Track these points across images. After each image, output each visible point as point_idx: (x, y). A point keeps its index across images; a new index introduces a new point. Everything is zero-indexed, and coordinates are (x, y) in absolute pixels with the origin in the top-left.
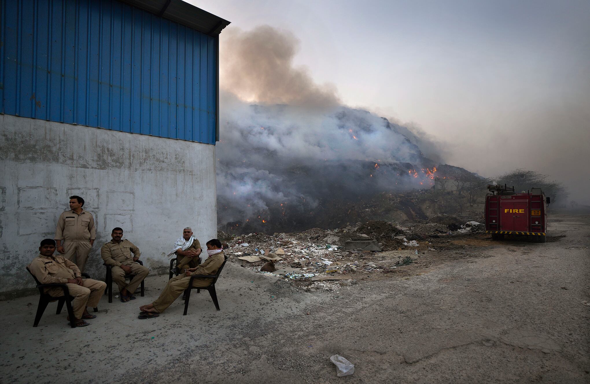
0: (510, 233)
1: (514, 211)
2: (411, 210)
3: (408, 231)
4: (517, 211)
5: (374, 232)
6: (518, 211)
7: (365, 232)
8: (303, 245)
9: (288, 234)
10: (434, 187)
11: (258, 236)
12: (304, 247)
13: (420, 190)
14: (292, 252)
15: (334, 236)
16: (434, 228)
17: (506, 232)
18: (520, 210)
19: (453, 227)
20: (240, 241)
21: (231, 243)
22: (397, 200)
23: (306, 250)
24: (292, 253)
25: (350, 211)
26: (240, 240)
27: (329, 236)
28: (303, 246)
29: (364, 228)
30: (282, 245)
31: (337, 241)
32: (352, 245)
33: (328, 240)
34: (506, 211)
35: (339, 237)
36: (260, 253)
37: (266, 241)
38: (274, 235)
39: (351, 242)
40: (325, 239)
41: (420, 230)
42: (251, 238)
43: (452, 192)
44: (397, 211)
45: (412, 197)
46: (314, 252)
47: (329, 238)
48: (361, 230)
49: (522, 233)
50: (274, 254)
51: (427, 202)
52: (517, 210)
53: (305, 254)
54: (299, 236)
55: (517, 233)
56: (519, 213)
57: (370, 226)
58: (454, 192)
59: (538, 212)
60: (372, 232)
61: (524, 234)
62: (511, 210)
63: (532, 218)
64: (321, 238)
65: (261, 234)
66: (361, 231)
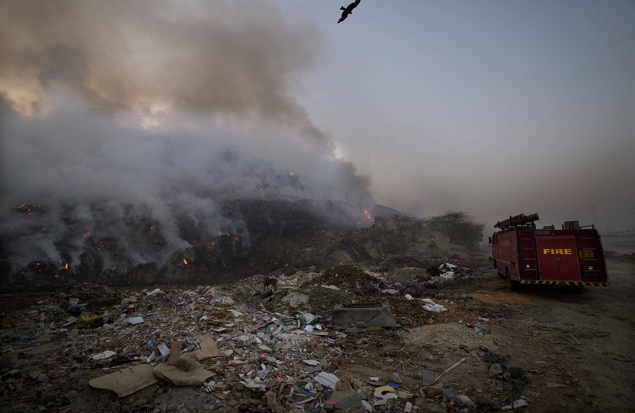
0: (557, 283)
1: (557, 253)
2: (354, 250)
3: (380, 278)
4: (561, 252)
5: (345, 281)
6: (563, 252)
7: (332, 281)
8: (254, 319)
9: (218, 288)
10: (374, 226)
11: (168, 295)
12: (258, 326)
13: (360, 229)
14: (236, 347)
15: (300, 293)
16: (415, 273)
17: (551, 282)
18: (566, 251)
19: (434, 271)
20: (132, 306)
21: (114, 311)
22: (338, 239)
23: (261, 334)
24: (237, 350)
25: (288, 250)
26: (132, 304)
27: (291, 294)
28: (255, 323)
29: (330, 275)
30: (211, 324)
31: (305, 302)
32: (346, 315)
33: (291, 302)
34: (545, 251)
35: (308, 296)
36: (160, 354)
37: (182, 305)
38: (197, 290)
39: (344, 312)
40: (285, 299)
41: (397, 276)
42: (154, 300)
43: (393, 231)
44: (340, 251)
45: (353, 236)
46: (281, 340)
47: (291, 299)
48: (326, 278)
49: (575, 283)
50: (193, 361)
51: (369, 241)
52: (562, 250)
53: (264, 348)
54: (236, 291)
55: (568, 283)
56: (565, 255)
57: (337, 273)
58: (395, 231)
59: (590, 252)
60: (342, 282)
61: (577, 284)
62: (552, 250)
63: (585, 261)
64: (278, 297)
65: (173, 292)
66: (326, 280)
